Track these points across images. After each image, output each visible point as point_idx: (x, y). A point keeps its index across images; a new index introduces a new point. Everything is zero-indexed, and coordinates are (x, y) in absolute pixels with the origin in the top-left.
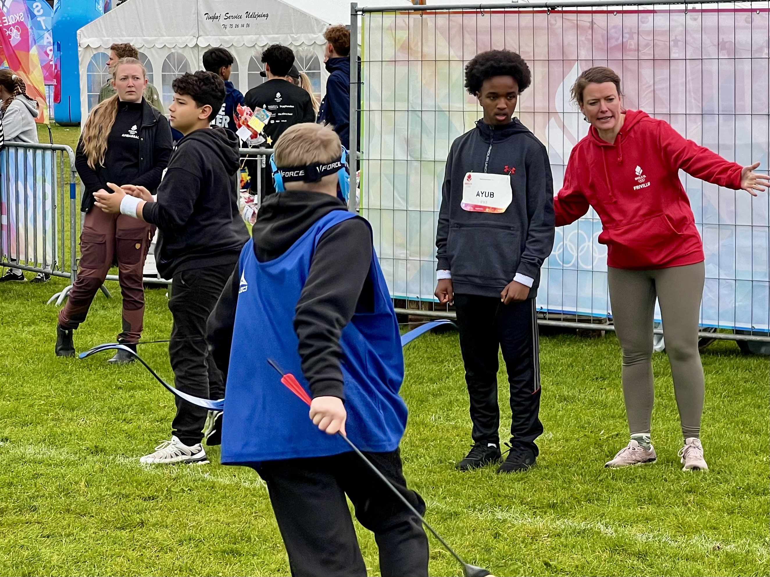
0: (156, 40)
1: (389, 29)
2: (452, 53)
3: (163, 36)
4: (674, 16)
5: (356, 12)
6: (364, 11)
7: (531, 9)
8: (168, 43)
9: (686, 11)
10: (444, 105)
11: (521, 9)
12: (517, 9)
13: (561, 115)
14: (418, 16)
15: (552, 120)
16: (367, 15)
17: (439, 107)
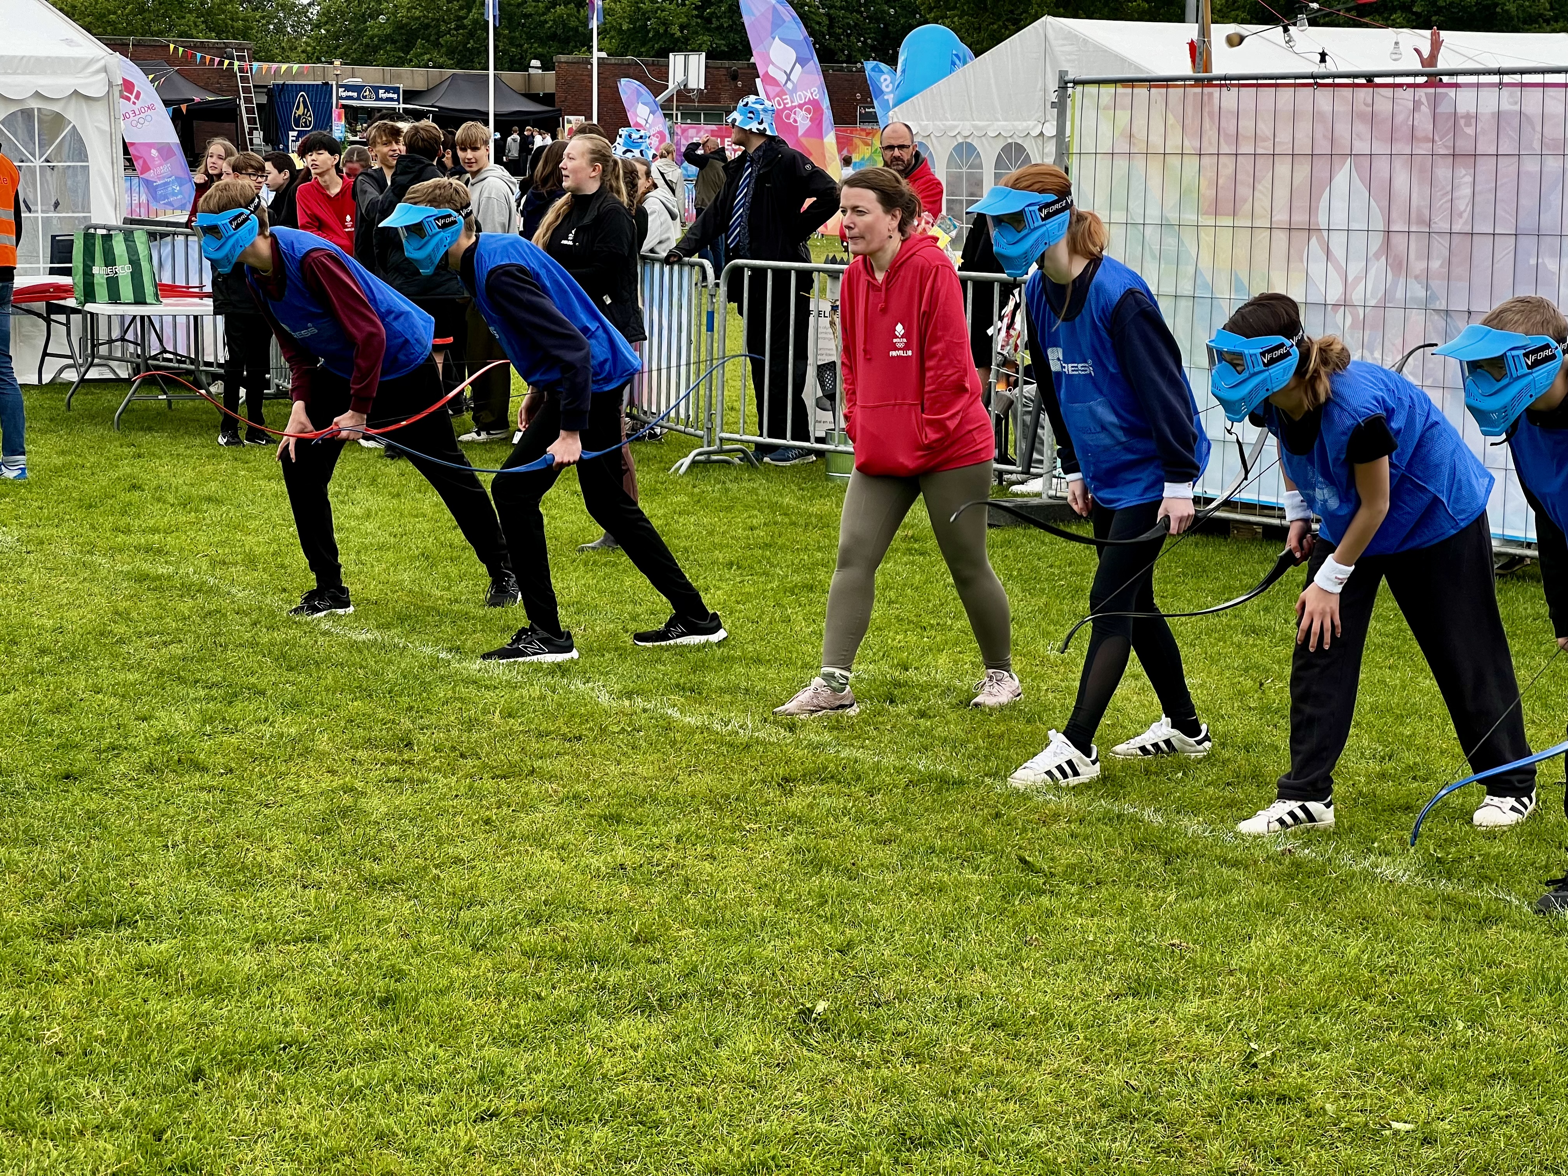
0: (989, 126)
1: (1106, 108)
2: (1186, 142)
3: (999, 120)
4: (1483, 92)
5: (1066, 83)
6: (1076, 83)
7: (1292, 81)
8: (1005, 131)
9: (1501, 85)
10: (1173, 217)
11: (1279, 81)
12: (1273, 81)
13: (1325, 233)
14: (1145, 91)
15: (1314, 240)
16: (1079, 88)
17: (1167, 220)
